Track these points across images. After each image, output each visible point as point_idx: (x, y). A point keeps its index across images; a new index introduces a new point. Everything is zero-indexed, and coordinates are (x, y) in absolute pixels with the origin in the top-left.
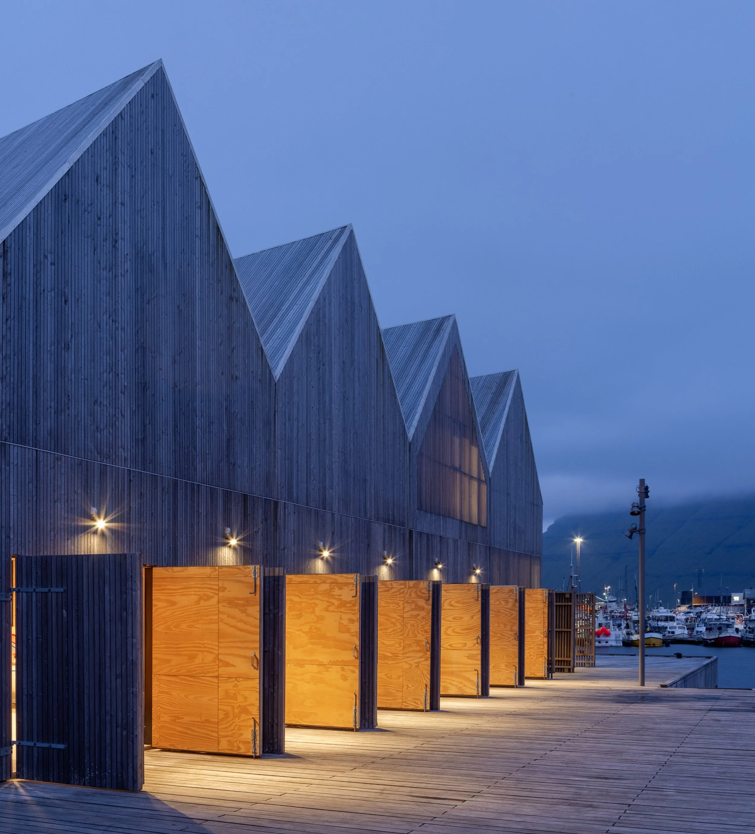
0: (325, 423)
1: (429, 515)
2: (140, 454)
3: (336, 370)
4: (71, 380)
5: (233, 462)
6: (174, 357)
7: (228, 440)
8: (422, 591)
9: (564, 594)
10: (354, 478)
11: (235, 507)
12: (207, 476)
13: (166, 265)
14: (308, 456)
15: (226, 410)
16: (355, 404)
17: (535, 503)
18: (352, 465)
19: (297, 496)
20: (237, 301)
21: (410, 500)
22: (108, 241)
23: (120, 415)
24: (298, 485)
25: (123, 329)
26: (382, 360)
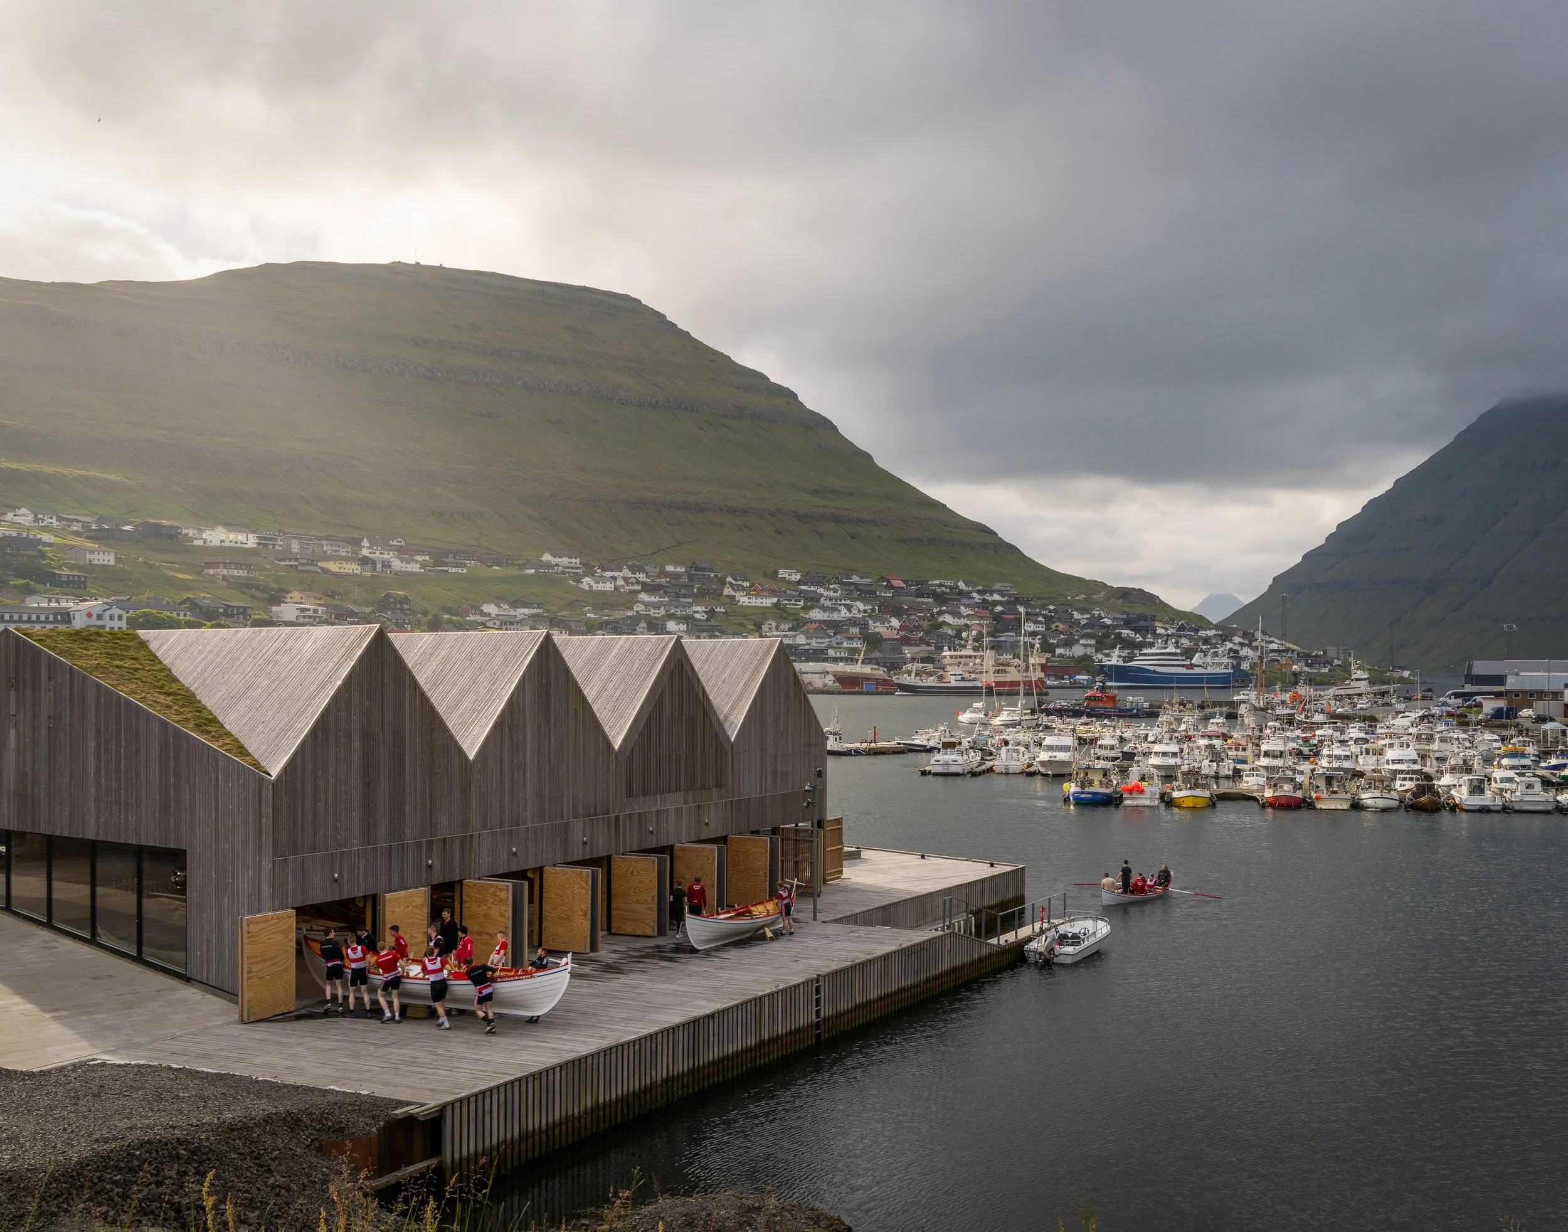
1: (641, 798)
5: (435, 824)
11: (436, 847)
12: (414, 836)
14: (501, 798)
15: (429, 794)
19: (492, 823)
21: (616, 793)
24: (491, 819)
26: (582, 707)
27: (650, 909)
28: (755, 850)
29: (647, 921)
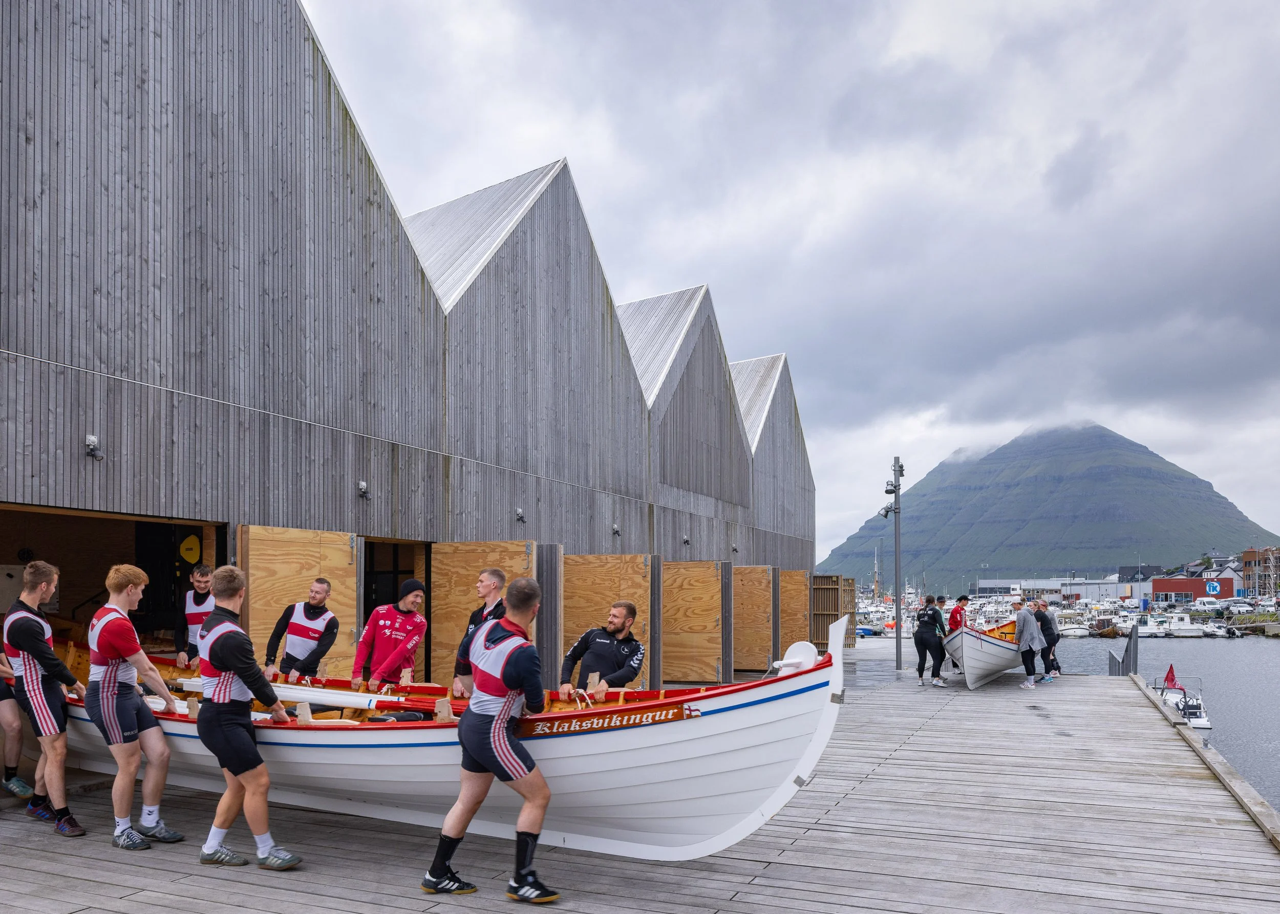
0: (525, 373)
1: (675, 489)
2: (193, 373)
3: (542, 316)
4: (41, 252)
5: (373, 402)
6: (263, 255)
7: (364, 375)
8: (640, 566)
9: (832, 577)
10: (570, 441)
11: (376, 458)
12: (326, 414)
13: (246, 135)
14: (499, 409)
15: (360, 336)
16: (570, 358)
17: (807, 487)
18: (566, 426)
19: (482, 450)
20: (380, 207)
21: (650, 471)
22: (125, 77)
23: (151, 316)
24: (482, 441)
25: (158, 202)
26: (609, 316)
27: (710, 640)
28: (790, 587)
29: (707, 660)
